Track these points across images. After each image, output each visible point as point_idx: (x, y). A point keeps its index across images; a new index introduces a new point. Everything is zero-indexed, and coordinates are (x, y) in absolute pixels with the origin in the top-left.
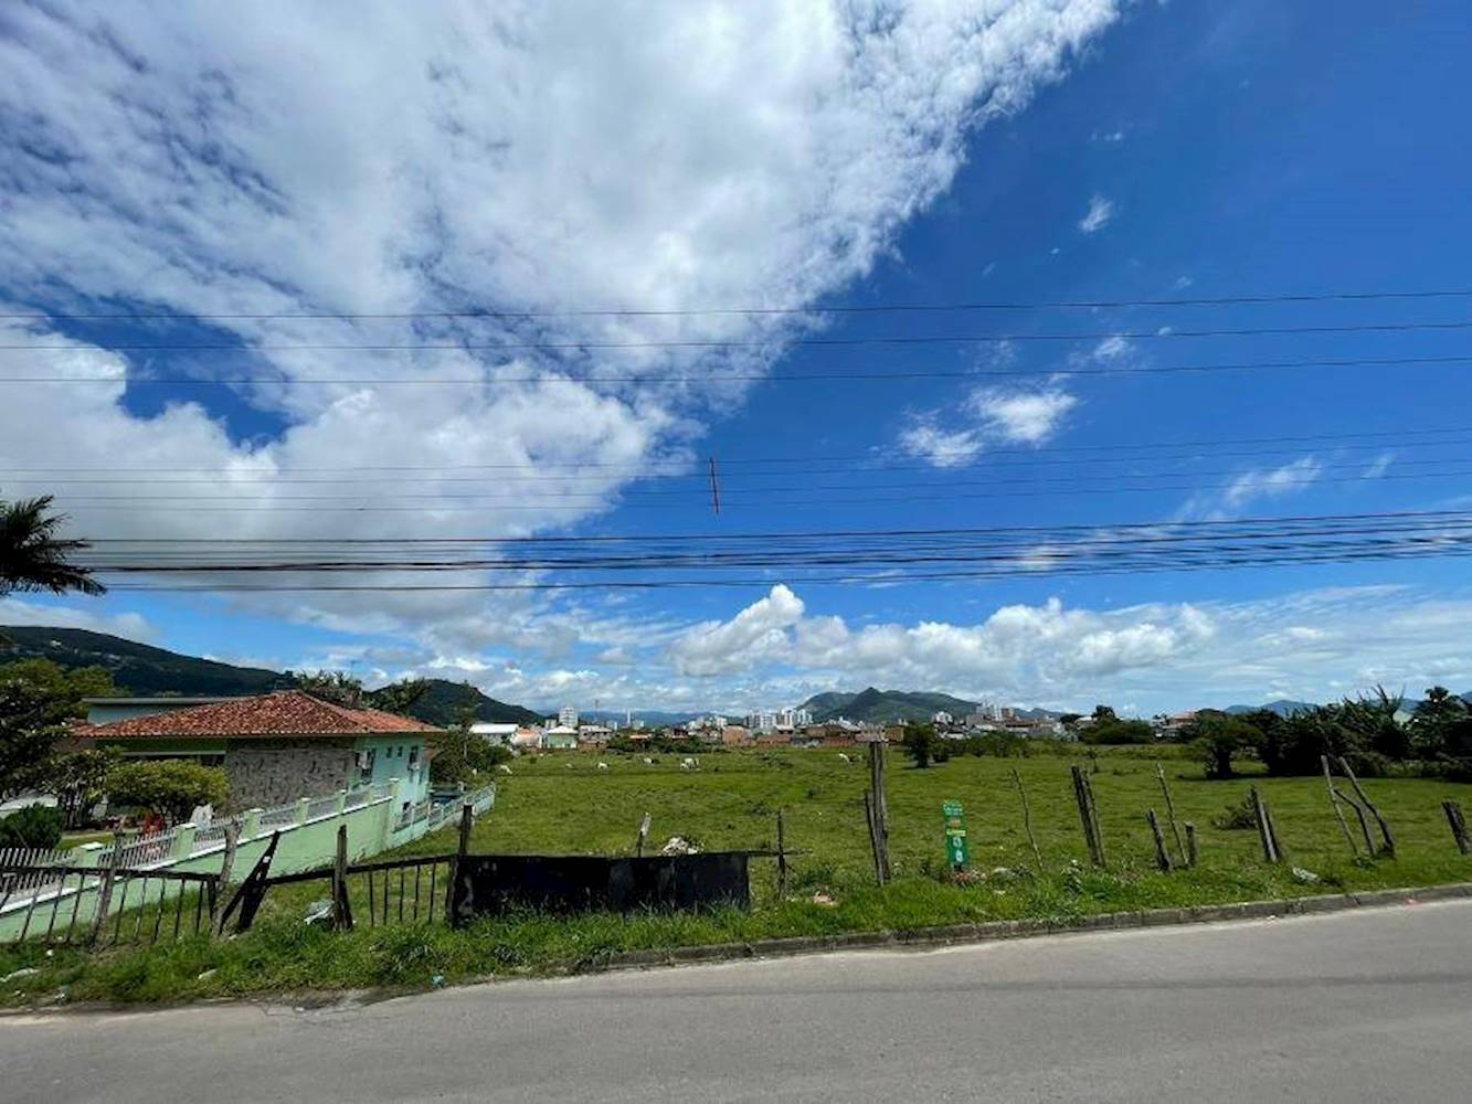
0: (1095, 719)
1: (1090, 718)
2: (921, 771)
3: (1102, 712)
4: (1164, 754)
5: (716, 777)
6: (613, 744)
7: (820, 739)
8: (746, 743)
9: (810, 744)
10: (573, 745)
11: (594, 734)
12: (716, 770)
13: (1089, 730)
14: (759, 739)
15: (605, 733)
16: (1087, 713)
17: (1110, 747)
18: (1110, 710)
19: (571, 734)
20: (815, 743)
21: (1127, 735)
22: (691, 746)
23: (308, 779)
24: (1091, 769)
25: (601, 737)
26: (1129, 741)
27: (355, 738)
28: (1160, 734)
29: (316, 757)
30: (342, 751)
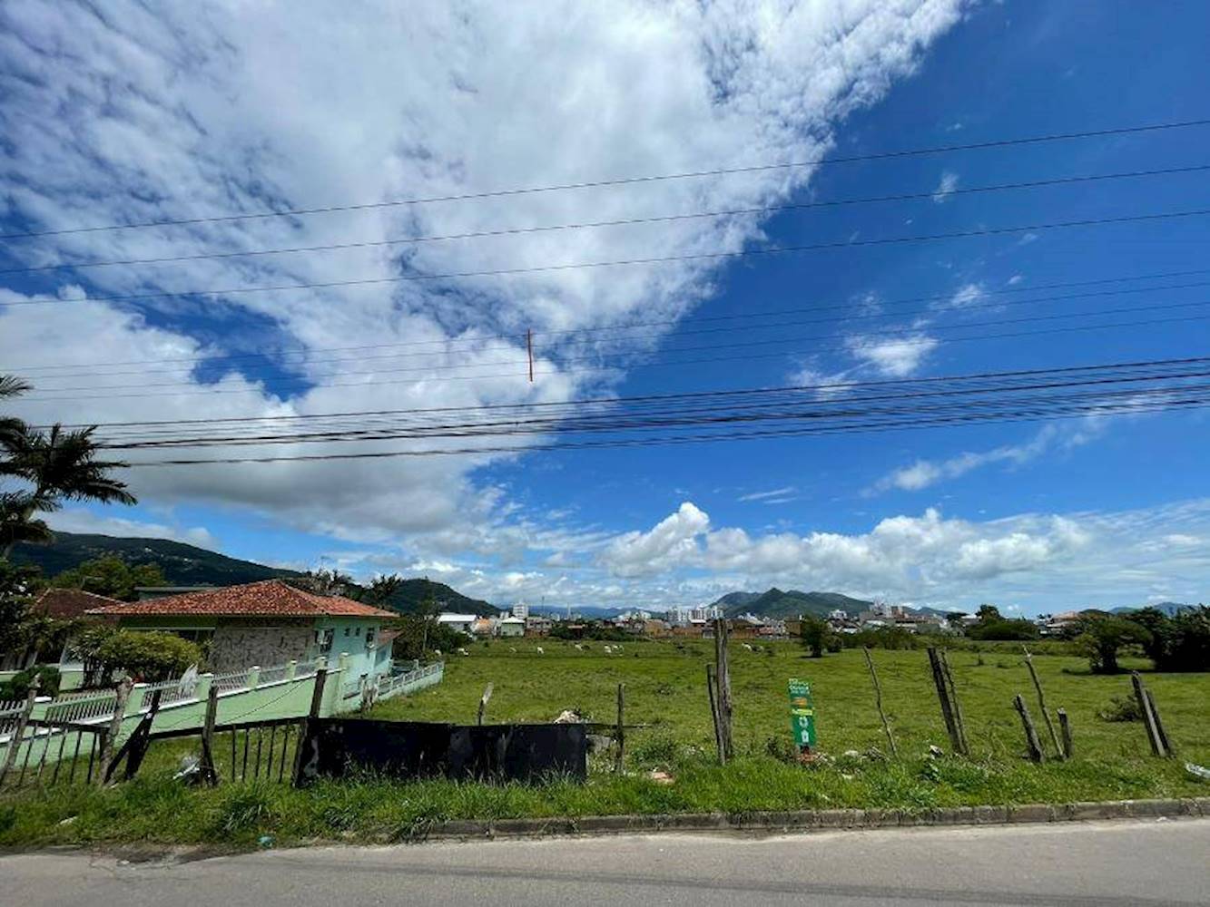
0: (980, 617)
1: (975, 616)
2: (815, 660)
3: (986, 611)
4: (1049, 650)
6: (554, 632)
8: (665, 634)
10: (522, 633)
11: (539, 624)
12: (636, 656)
13: (974, 626)
14: (675, 630)
15: (547, 623)
16: (971, 611)
17: (995, 643)
19: (520, 624)
21: (1013, 632)
22: (618, 636)
23: (277, 652)
24: (976, 662)
25: (544, 626)
26: (1015, 637)
27: (315, 618)
28: (1045, 632)
29: (284, 634)
30: (305, 629)
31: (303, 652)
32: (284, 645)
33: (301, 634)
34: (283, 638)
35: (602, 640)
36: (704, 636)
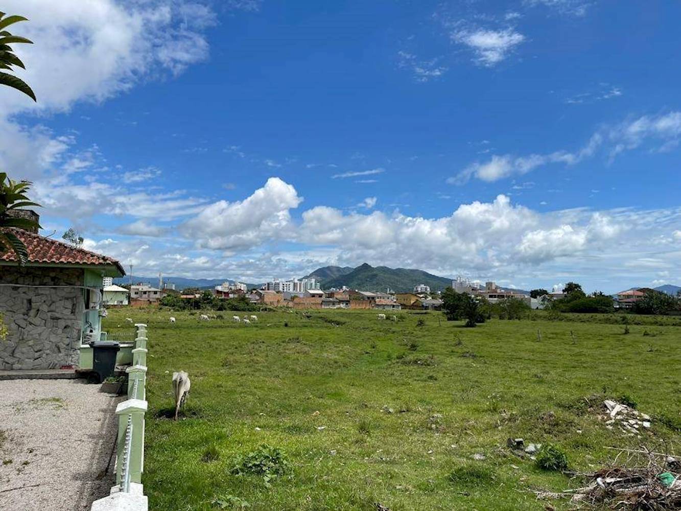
0: (566, 293)
1: (562, 293)
2: (471, 329)
3: (572, 288)
5: (285, 330)
6: (166, 302)
7: (347, 302)
8: (285, 304)
9: (337, 306)
10: (126, 302)
11: (145, 293)
12: (286, 325)
13: (561, 301)
14: (296, 300)
15: (155, 293)
16: (558, 288)
18: (577, 286)
19: (123, 292)
20: (342, 306)
21: (595, 306)
22: (242, 305)
23: (23, 323)
24: (624, 331)
25: (153, 296)
26: (595, 310)
27: (83, 270)
28: (618, 307)
29: (31, 295)
30: (68, 288)
31: (69, 323)
32: (32, 313)
33: (64, 294)
34: (30, 302)
35: (225, 309)
36: (323, 307)
